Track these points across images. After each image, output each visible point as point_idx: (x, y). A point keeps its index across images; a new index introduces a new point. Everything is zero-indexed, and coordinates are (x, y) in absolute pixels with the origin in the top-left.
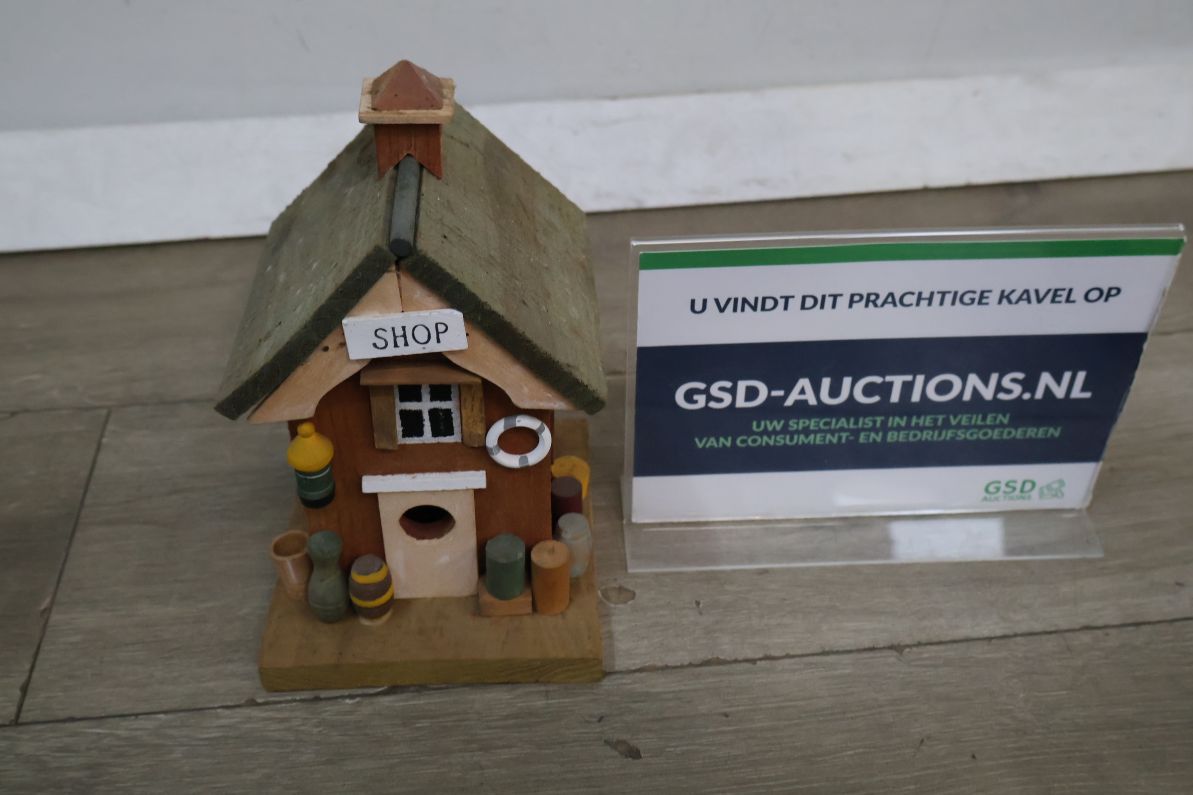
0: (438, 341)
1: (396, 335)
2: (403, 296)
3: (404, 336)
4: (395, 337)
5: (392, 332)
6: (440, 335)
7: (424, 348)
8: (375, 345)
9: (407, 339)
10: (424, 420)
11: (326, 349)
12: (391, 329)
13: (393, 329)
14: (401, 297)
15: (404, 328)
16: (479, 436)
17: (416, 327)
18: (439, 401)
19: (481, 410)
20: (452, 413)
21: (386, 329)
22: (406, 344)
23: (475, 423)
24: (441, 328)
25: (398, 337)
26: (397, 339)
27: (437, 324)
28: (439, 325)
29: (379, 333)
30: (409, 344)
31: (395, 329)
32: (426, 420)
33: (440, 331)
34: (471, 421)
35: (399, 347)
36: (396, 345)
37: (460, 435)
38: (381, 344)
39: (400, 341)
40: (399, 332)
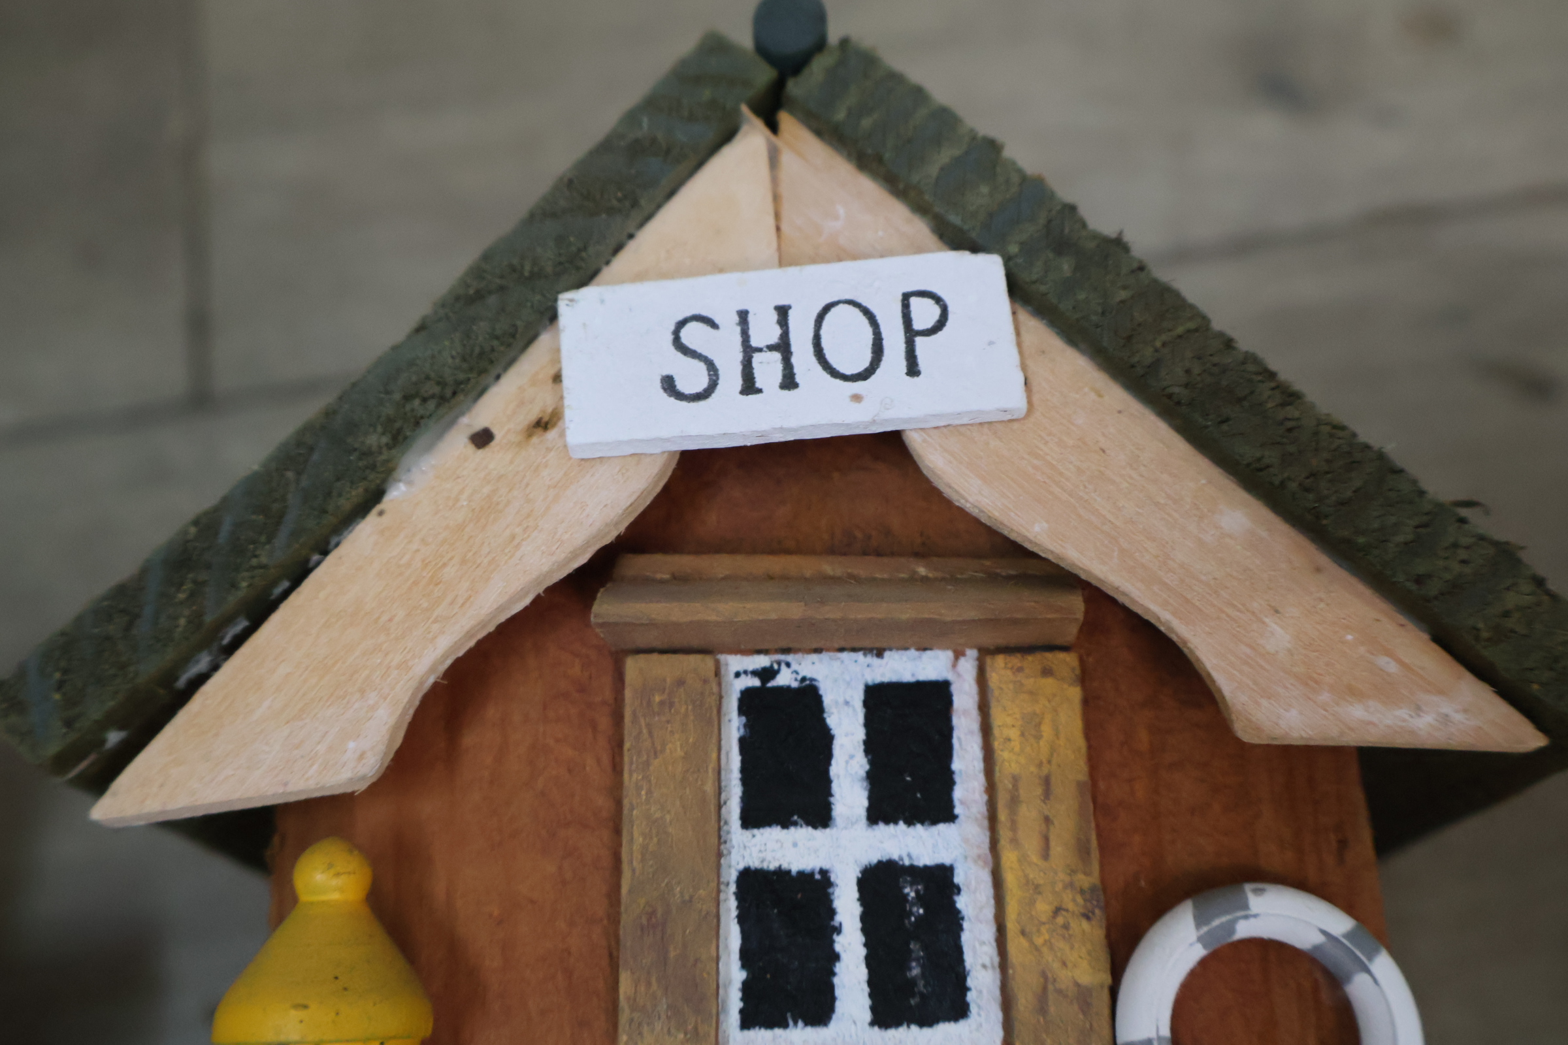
0: (913, 369)
1: (754, 342)
2: (785, 227)
3: (783, 347)
4: (749, 351)
5: (738, 329)
6: (919, 340)
7: (857, 398)
8: (669, 385)
9: (794, 360)
10: (838, 930)
11: (483, 438)
12: (736, 319)
13: (743, 316)
14: (778, 229)
15: (783, 312)
16: (1083, 996)
17: (827, 308)
18: (902, 825)
19: (1083, 850)
20: (958, 890)
21: (717, 321)
22: (789, 382)
23: (1060, 920)
24: (924, 314)
25: (760, 350)
26: (757, 358)
27: (906, 297)
28: (914, 301)
29: (693, 335)
30: (798, 379)
31: (751, 318)
32: (846, 928)
33: (918, 325)
34: (1043, 908)
35: (760, 391)
36: (749, 386)
37: (997, 1015)
38: (692, 377)
39: (768, 368)
40: (765, 331)
